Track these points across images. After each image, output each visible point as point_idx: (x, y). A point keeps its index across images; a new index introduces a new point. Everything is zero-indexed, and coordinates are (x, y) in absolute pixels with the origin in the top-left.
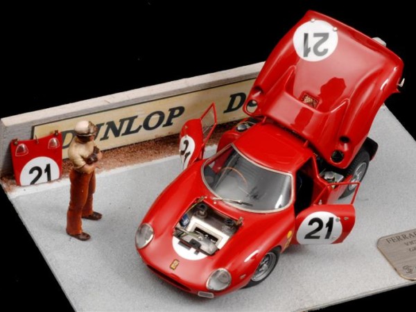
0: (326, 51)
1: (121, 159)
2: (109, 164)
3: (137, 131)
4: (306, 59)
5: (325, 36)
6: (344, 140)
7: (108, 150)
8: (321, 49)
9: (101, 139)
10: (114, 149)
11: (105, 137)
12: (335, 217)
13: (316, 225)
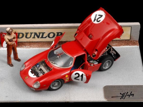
0: (100, 21)
1: (39, 46)
2: (34, 46)
3: (46, 37)
4: (94, 22)
5: (101, 16)
6: (96, 50)
7: (36, 42)
8: (99, 20)
9: (33, 38)
10: (38, 42)
11: (34, 37)
12: (84, 74)
13: (77, 75)
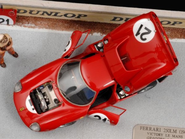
0: (145, 39)
3: (62, 16)
4: (135, 36)
5: (149, 31)
7: (45, 18)
9: (40, 15)
10: (48, 18)
11: (43, 15)
12: (107, 119)
13: (97, 118)
